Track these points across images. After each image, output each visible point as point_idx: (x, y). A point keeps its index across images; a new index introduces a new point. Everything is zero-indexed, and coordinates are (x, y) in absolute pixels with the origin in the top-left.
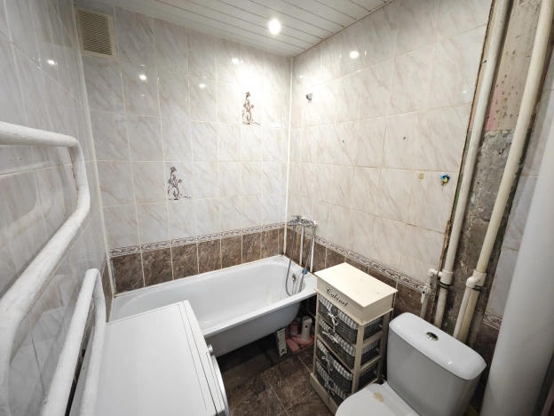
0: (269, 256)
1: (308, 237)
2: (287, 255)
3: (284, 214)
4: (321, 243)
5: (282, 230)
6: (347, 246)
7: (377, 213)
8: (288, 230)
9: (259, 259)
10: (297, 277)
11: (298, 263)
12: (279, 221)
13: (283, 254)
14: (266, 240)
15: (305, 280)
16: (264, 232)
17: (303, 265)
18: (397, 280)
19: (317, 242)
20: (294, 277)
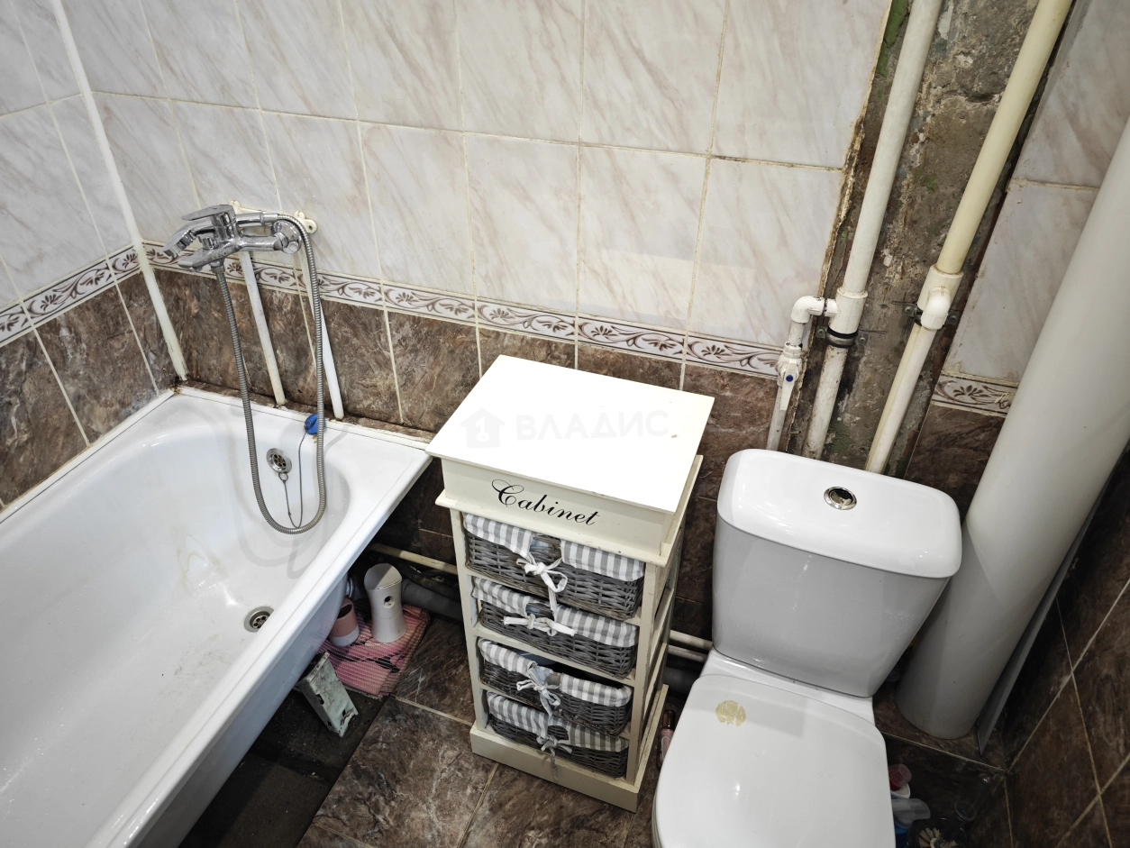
0: (118, 418)
1: (286, 288)
2: (198, 379)
3: (114, 209)
4: (356, 300)
5: (135, 286)
6: (475, 286)
7: (586, 132)
8: (167, 279)
9: (76, 449)
10: (291, 455)
11: (268, 397)
12: (102, 250)
13: (175, 382)
14: (77, 359)
15: (331, 456)
16: (53, 327)
17: (293, 401)
18: (684, 361)
19: (334, 296)
20: (278, 460)
